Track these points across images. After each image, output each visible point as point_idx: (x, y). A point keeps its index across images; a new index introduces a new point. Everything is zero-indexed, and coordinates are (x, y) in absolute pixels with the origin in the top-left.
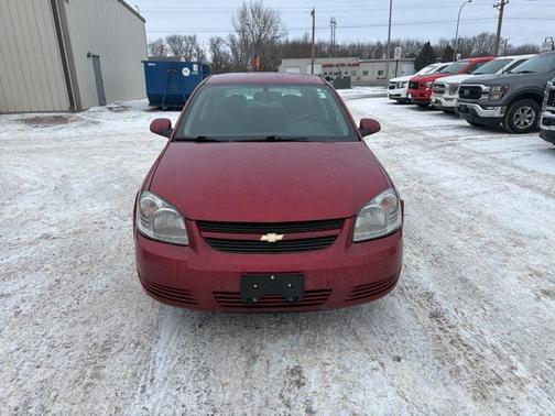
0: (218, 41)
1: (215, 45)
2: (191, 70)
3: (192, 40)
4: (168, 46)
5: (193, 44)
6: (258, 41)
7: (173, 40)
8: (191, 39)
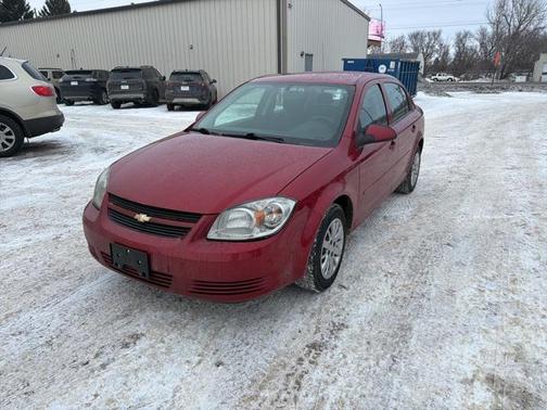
0: (466, 35)
1: (460, 40)
2: (388, 67)
3: (436, 35)
4: (409, 43)
5: (436, 39)
6: (515, 34)
7: (415, 36)
8: (434, 34)
